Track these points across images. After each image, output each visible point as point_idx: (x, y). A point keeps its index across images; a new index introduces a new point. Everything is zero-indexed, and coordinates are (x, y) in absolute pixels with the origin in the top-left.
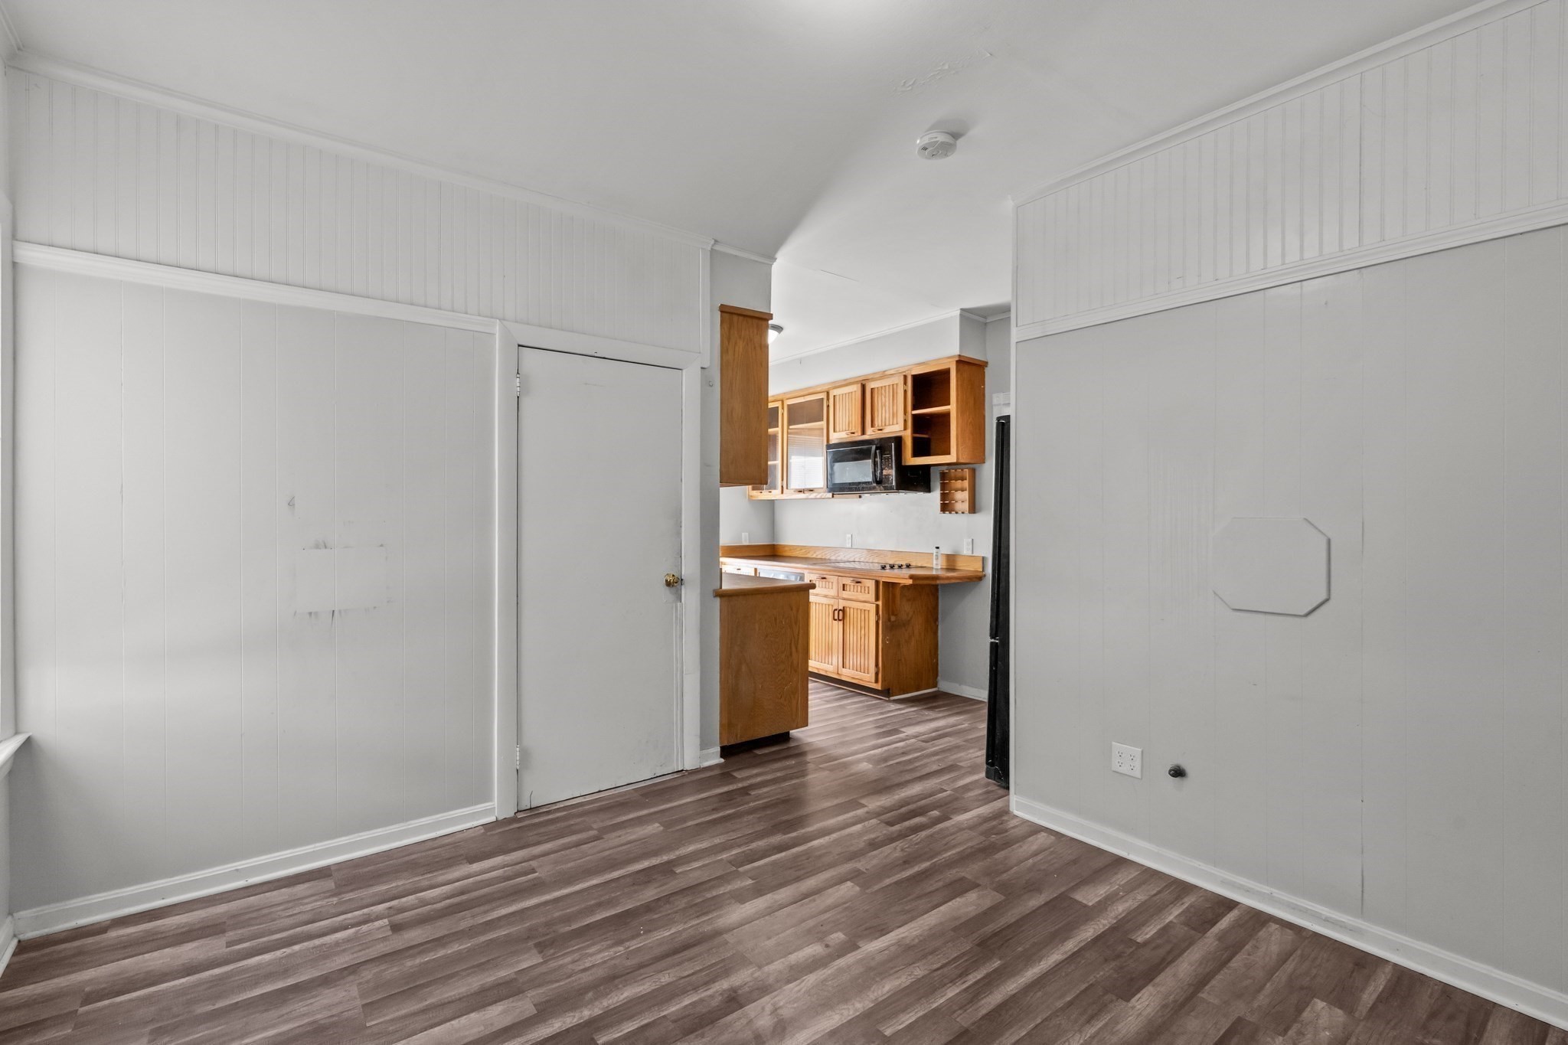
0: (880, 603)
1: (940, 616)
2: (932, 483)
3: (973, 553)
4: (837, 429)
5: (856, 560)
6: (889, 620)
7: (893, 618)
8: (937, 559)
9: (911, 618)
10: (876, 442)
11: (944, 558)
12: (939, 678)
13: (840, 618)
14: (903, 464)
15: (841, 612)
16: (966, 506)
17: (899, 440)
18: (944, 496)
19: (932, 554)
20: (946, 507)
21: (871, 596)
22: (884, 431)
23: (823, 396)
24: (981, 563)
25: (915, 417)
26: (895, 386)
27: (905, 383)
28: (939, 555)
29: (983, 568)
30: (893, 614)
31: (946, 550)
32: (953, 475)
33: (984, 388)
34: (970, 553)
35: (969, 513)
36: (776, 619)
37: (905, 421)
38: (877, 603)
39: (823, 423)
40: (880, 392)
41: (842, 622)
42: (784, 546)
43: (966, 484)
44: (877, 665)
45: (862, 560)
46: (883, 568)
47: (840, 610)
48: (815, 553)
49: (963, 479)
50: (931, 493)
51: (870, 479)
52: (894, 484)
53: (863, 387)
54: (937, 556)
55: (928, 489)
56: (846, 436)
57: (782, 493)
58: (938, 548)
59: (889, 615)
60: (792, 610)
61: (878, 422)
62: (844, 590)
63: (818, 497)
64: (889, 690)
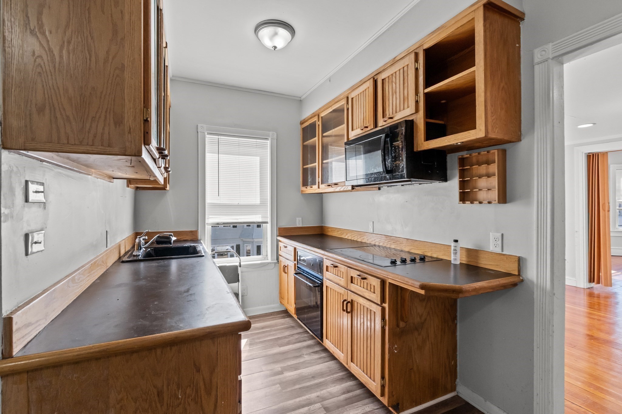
0: (386, 305)
1: (458, 314)
2: (449, 172)
3: (502, 250)
4: (355, 127)
5: (377, 244)
6: (398, 326)
7: (402, 324)
8: (455, 254)
9: (425, 320)
10: (386, 131)
11: (464, 253)
12: (458, 380)
13: (349, 310)
14: (415, 150)
15: (349, 305)
16: (494, 195)
17: (410, 124)
18: (463, 184)
19: (450, 246)
20: (464, 197)
21: (376, 297)
22: (395, 119)
23: (344, 102)
24: (517, 265)
25: (427, 95)
26: (406, 68)
27: (416, 60)
28: (458, 249)
29: (519, 271)
30: (402, 320)
31: (466, 243)
32: (474, 160)
33: (520, 47)
34: (498, 250)
35: (499, 202)
36: (160, 394)
37: (417, 102)
38: (384, 305)
39: (345, 126)
40: (390, 81)
41: (350, 315)
42: (328, 228)
43: (494, 168)
44: (383, 377)
45: (381, 244)
46: (394, 263)
47: (349, 302)
48: (347, 234)
49: (488, 163)
50: (448, 182)
51: (380, 169)
52: (405, 172)
53: (375, 82)
54: (455, 250)
55: (444, 178)
56: (361, 132)
57: (319, 188)
58: (456, 241)
59: (397, 319)
60: (198, 370)
61: (389, 113)
62: (352, 282)
63: (342, 190)
64: (398, 404)
